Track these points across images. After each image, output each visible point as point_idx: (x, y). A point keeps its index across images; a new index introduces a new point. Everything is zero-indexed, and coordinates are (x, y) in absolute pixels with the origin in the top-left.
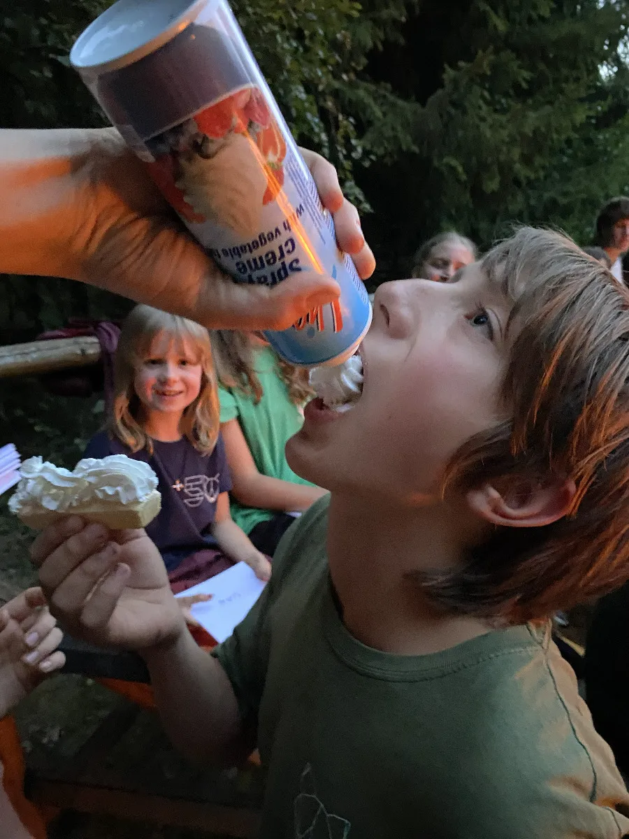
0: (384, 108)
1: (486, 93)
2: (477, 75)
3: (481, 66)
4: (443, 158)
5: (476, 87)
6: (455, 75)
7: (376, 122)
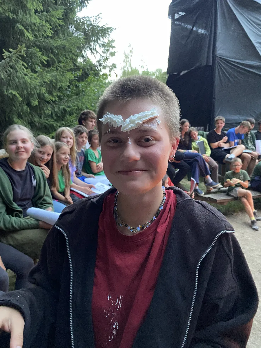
1: (25, 64)
2: (20, 55)
3: (20, 52)
4: (9, 90)
5: (20, 61)
6: (9, 54)
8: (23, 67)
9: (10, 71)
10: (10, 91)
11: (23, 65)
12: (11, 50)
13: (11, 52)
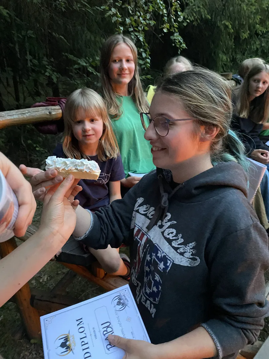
7: (190, 4)
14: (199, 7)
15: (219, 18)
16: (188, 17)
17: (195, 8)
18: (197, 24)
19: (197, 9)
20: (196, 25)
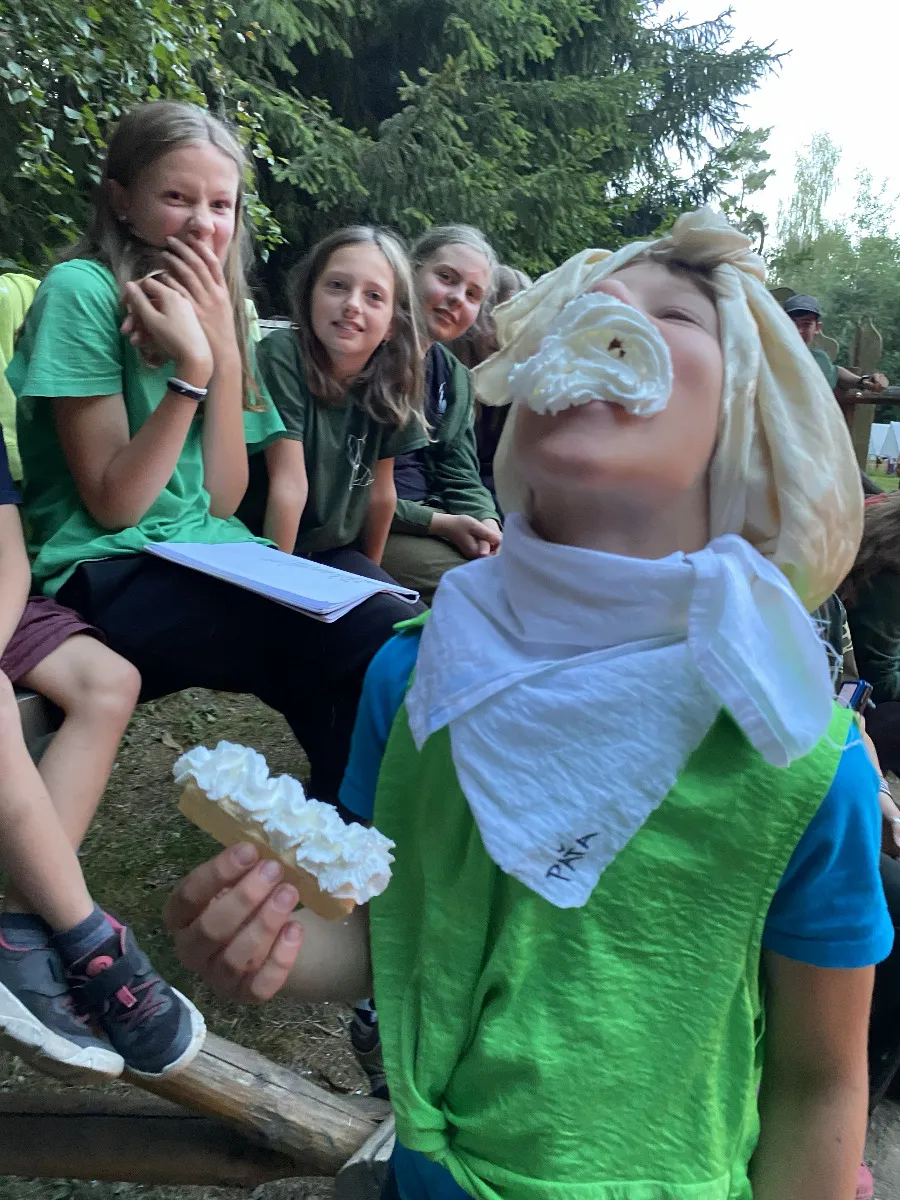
0: (318, 134)
1: (460, 120)
2: (449, 93)
3: (452, 81)
4: (403, 208)
5: (446, 110)
6: (417, 89)
7: (306, 150)
8: (454, 133)
9: (413, 153)
10: (407, 211)
11: (455, 124)
12: (423, 72)
13: (422, 81)
14: (331, 161)
15: (394, 199)
16: (300, 182)
17: (321, 162)
18: (330, 208)
19: (329, 166)
20: (326, 210)
